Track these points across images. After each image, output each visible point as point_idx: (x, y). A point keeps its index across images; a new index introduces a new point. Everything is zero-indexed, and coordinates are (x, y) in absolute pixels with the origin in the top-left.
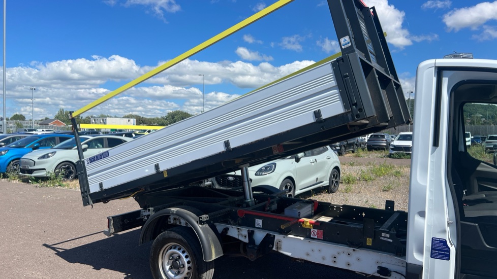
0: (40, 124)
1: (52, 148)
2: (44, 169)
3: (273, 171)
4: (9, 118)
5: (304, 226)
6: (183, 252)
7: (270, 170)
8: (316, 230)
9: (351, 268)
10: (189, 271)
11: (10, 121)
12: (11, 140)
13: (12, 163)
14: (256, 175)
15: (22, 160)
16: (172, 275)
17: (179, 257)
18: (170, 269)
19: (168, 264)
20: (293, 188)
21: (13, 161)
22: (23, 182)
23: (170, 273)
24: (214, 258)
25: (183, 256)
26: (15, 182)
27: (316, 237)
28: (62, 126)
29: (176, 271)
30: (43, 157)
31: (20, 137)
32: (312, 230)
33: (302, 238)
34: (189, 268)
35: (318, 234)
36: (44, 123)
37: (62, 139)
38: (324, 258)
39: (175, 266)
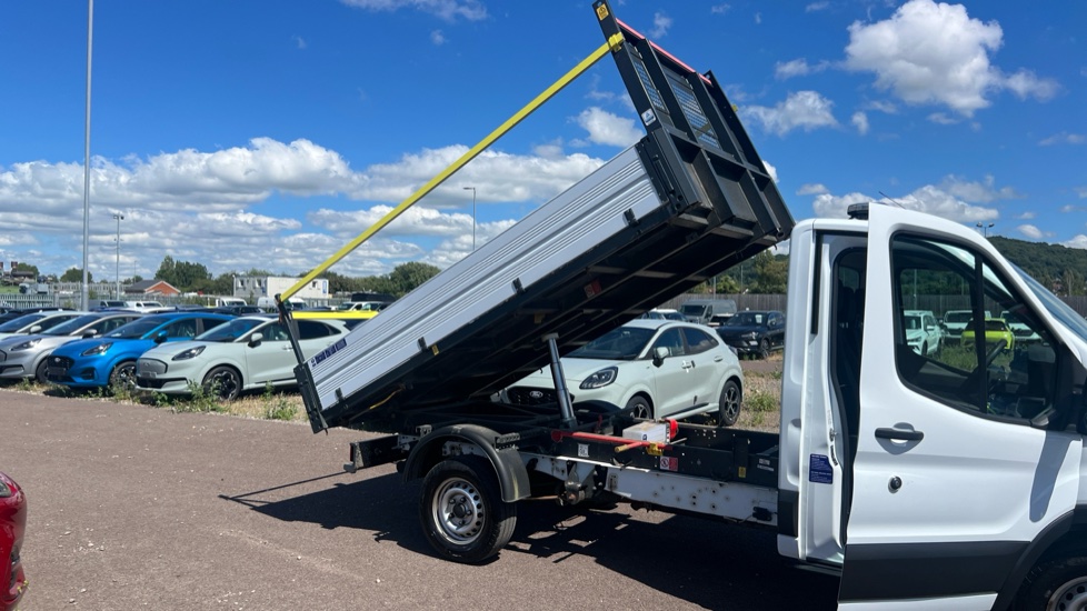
0: (127, 292)
1: (193, 339)
2: (184, 379)
3: (612, 382)
4: (59, 278)
5: (650, 453)
6: (471, 492)
7: (607, 379)
8: (668, 458)
9: (717, 512)
10: (480, 520)
11: (61, 284)
14: (581, 387)
15: (140, 361)
16: (454, 527)
17: (465, 499)
18: (450, 518)
19: (447, 511)
20: (649, 412)
22: (142, 403)
23: (450, 524)
24: (517, 498)
25: (471, 497)
26: (126, 403)
27: (668, 468)
28: (174, 295)
29: (458, 520)
30: (182, 356)
31: (124, 319)
32: (662, 458)
33: (647, 471)
34: (479, 515)
35: (670, 463)
36: (136, 287)
38: (679, 499)
39: (459, 513)
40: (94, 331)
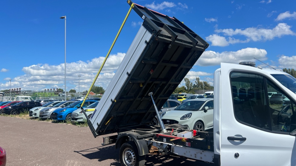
0: (83, 95)
1: (86, 107)
2: (82, 118)
3: (190, 117)
4: (68, 92)
5: (183, 141)
6: (132, 152)
7: (188, 117)
8: (188, 143)
11: (69, 93)
12: (68, 104)
13: (68, 115)
14: (181, 119)
15: (72, 114)
16: (128, 162)
17: (131, 154)
18: (127, 160)
19: (126, 158)
21: (68, 114)
22: (73, 124)
24: (144, 154)
26: (69, 124)
27: (188, 146)
28: (94, 95)
29: (129, 160)
32: (186, 142)
33: (182, 146)
34: (134, 159)
36: (85, 94)
37: (91, 103)
38: (191, 155)
39: (129, 159)
40: (64, 106)
